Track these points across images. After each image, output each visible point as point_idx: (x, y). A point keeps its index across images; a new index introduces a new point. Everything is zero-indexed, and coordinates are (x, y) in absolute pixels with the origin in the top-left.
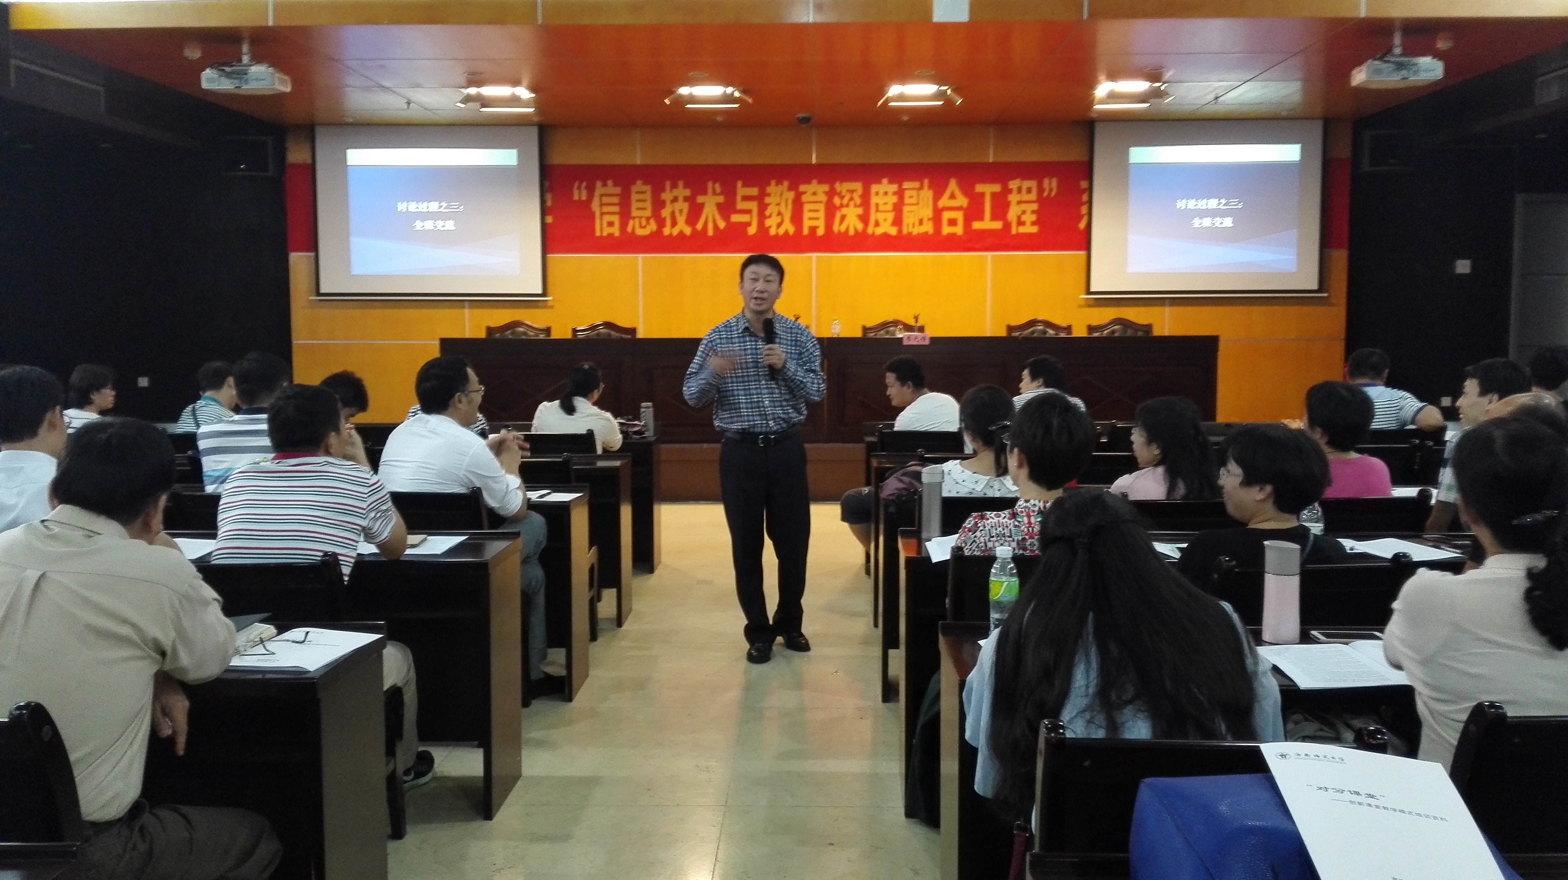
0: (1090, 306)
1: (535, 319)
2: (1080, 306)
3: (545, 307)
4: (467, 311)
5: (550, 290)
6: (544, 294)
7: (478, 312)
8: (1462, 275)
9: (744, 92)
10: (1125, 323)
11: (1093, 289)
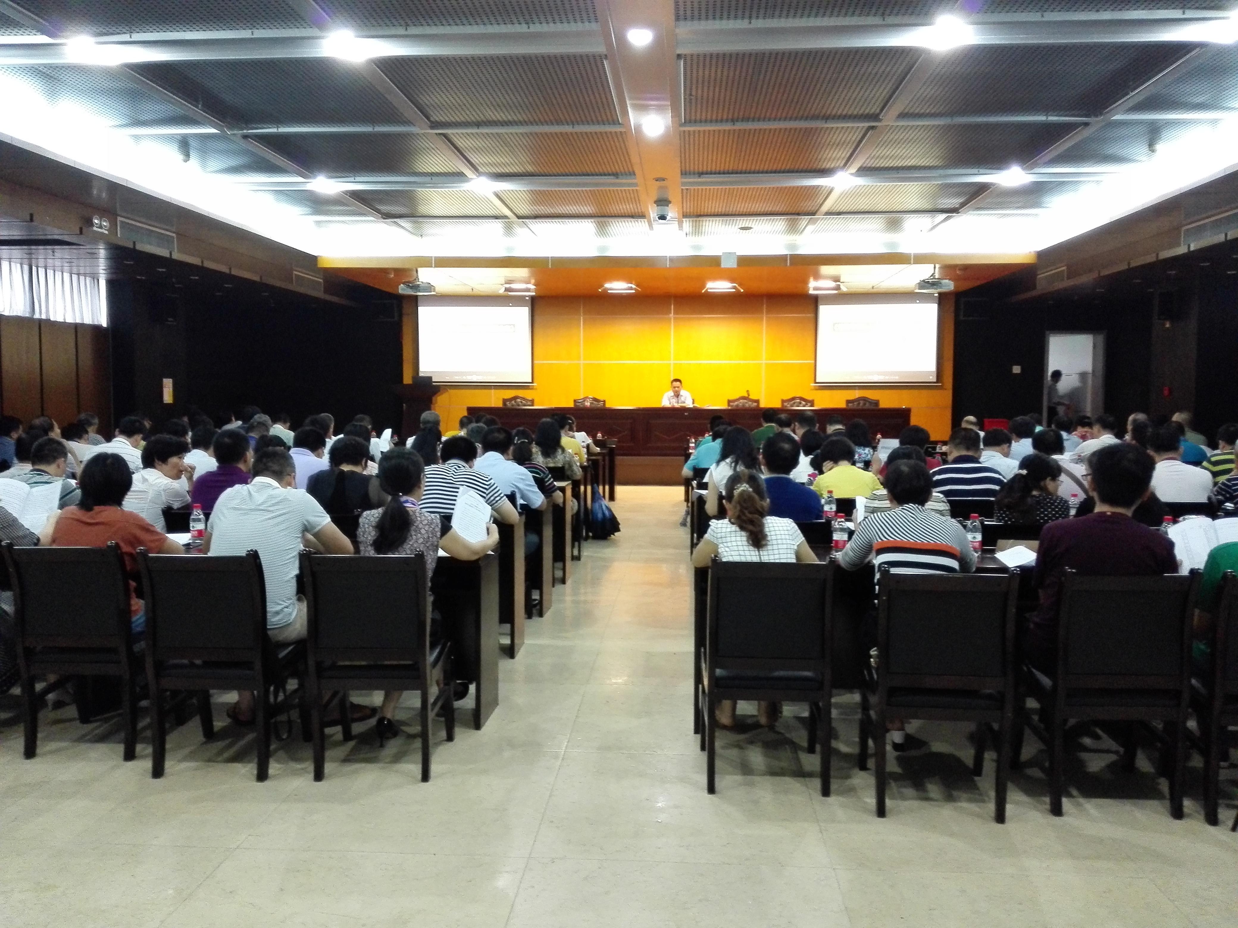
0: (816, 390)
1: (527, 394)
2: (812, 390)
3: (532, 389)
4: (493, 391)
5: (535, 380)
6: (532, 383)
7: (498, 391)
8: (1017, 374)
9: (637, 286)
10: (865, 399)
11: (817, 381)
